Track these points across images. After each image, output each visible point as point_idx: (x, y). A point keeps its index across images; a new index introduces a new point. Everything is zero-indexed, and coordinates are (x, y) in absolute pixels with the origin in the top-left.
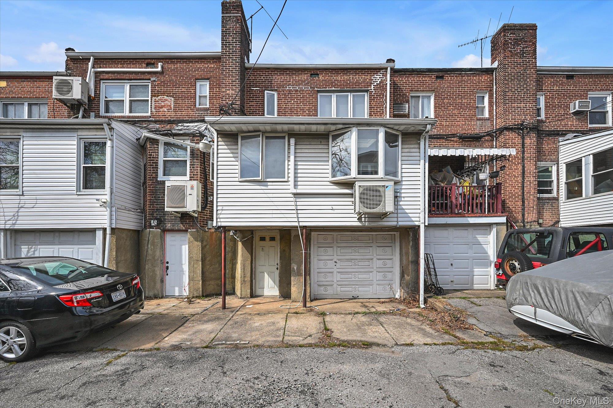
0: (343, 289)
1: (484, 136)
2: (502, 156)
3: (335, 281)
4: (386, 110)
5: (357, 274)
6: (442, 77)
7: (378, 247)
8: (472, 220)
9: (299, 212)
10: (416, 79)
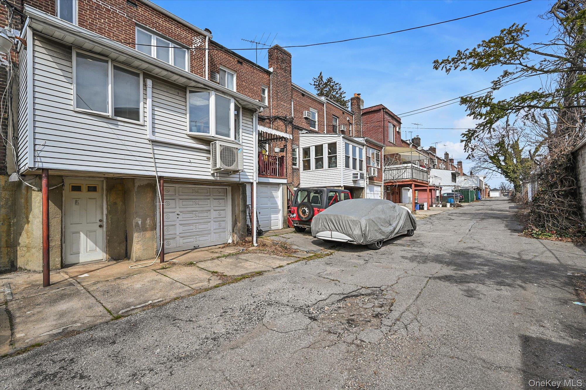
0: (185, 241)
1: (266, 119)
2: (283, 137)
3: (178, 233)
4: (205, 74)
5: (197, 225)
6: (241, 63)
7: (214, 199)
8: (272, 180)
9: (157, 161)
10: (224, 56)
